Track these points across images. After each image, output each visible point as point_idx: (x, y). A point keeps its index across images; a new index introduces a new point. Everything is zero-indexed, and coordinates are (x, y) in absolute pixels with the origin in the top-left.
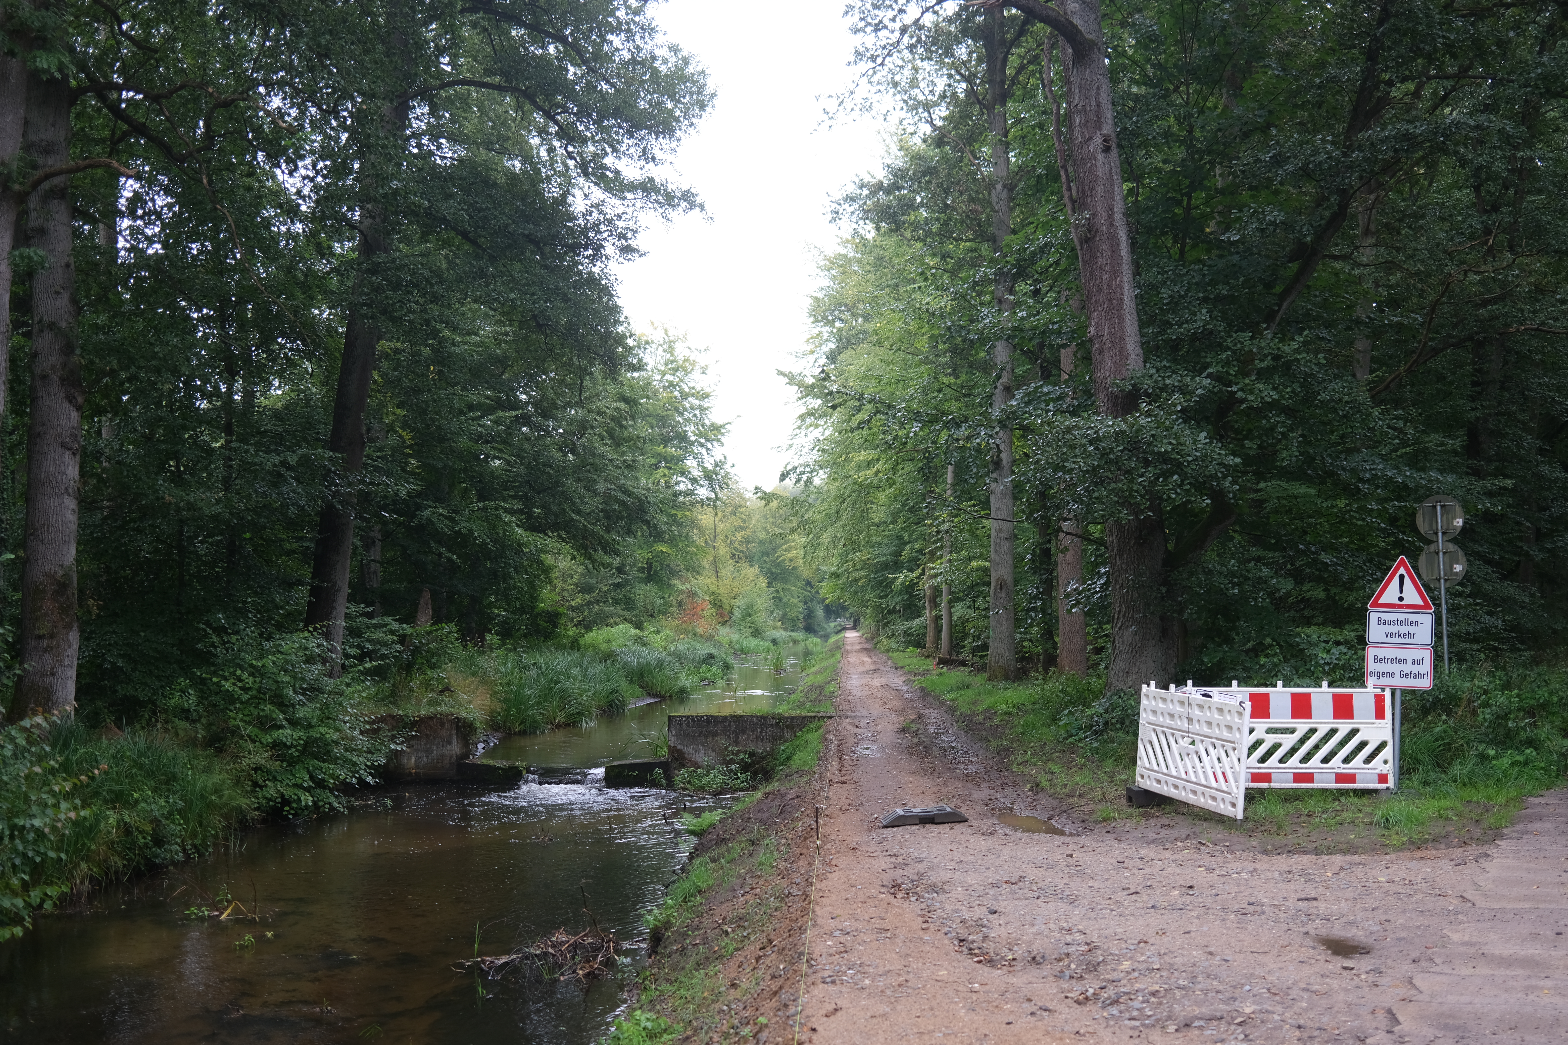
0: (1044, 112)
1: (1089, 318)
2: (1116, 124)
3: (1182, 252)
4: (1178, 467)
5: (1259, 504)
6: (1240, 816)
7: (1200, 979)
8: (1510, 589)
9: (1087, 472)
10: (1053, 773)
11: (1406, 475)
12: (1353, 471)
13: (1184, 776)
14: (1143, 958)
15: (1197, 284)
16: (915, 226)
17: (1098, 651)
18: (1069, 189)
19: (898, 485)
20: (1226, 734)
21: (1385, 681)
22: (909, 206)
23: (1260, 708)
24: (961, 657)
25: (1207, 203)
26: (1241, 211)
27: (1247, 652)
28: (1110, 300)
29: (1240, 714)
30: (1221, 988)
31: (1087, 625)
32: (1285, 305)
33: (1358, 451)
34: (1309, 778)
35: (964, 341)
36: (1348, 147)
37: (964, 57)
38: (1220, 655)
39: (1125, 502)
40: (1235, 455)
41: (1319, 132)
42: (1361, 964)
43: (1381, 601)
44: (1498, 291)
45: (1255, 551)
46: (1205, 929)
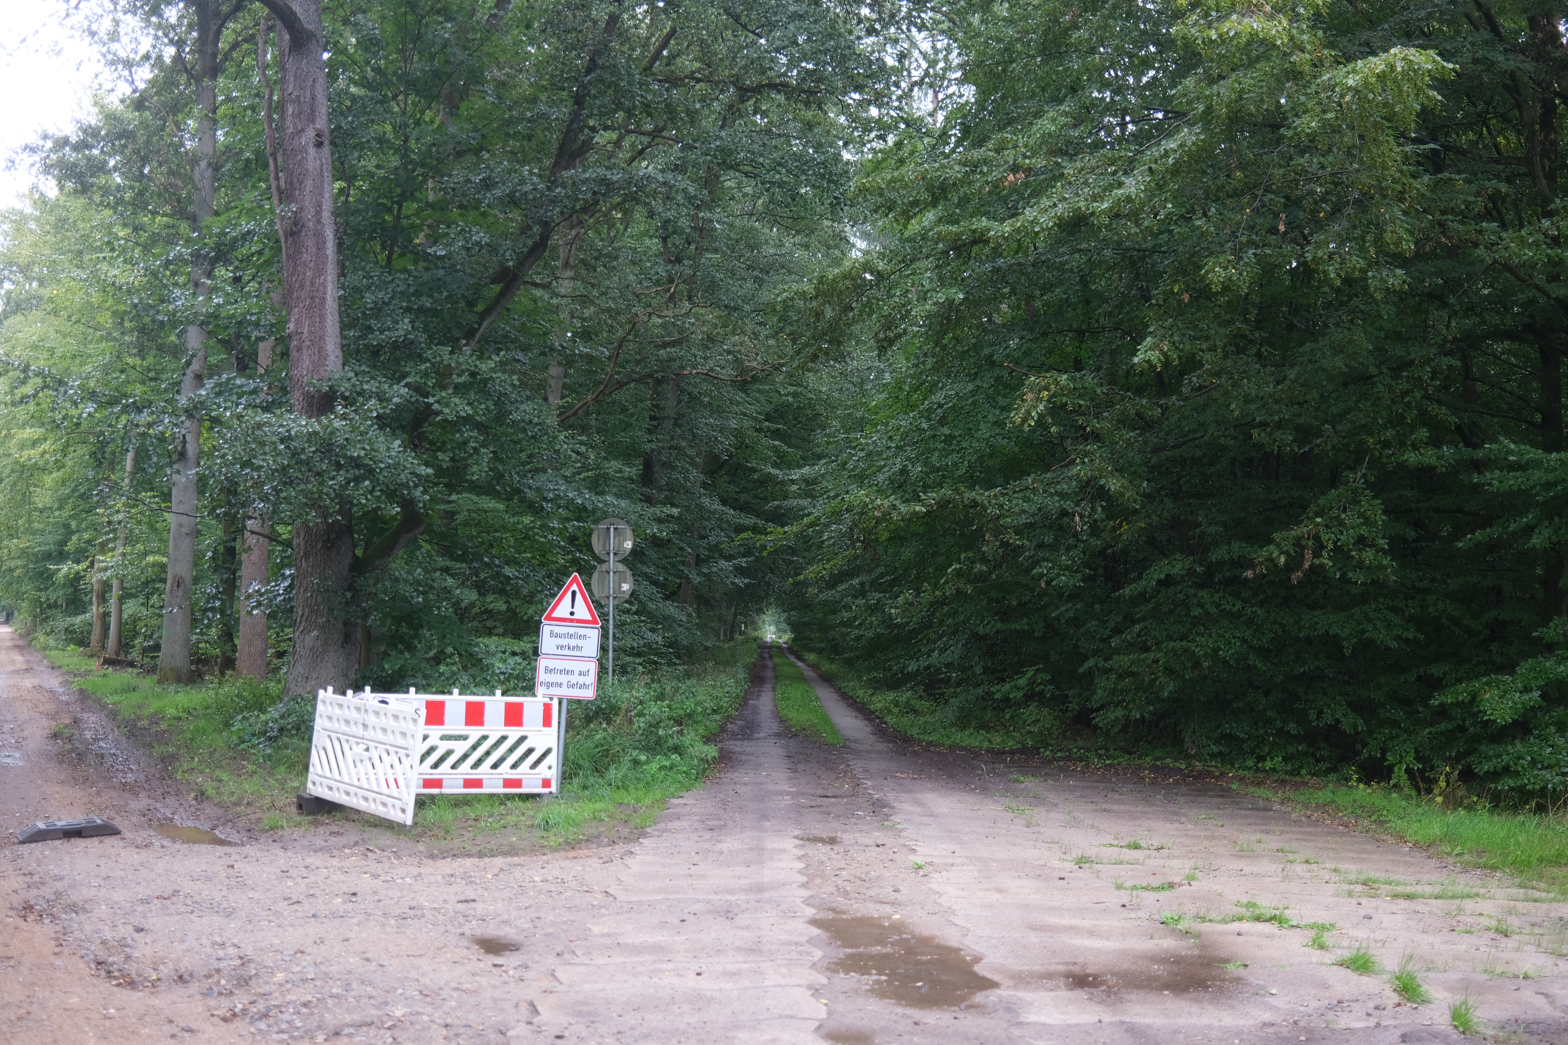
0: (257, 95)
1: (289, 313)
2: (330, 120)
3: (389, 259)
4: (370, 472)
5: (451, 515)
6: (409, 822)
7: (354, 985)
8: (670, 609)
9: (276, 470)
10: (220, 781)
11: (585, 498)
12: (538, 490)
13: (356, 783)
14: (298, 969)
15: (402, 293)
16: (105, 191)
17: (280, 655)
18: (277, 178)
19: (68, 469)
20: (400, 741)
21: (554, 691)
22: (100, 168)
23: (435, 714)
24: (130, 658)
25: (417, 214)
26: (448, 227)
27: (428, 660)
28: (312, 298)
29: (415, 721)
30: (374, 993)
31: (269, 628)
32: (485, 324)
33: (544, 471)
34: (478, 783)
35: (153, 321)
36: (553, 182)
37: (173, 20)
38: (401, 662)
39: (314, 503)
40: (427, 464)
41: (529, 163)
42: (510, 960)
43: (554, 615)
44: (676, 336)
45: (441, 561)
46: (364, 935)
